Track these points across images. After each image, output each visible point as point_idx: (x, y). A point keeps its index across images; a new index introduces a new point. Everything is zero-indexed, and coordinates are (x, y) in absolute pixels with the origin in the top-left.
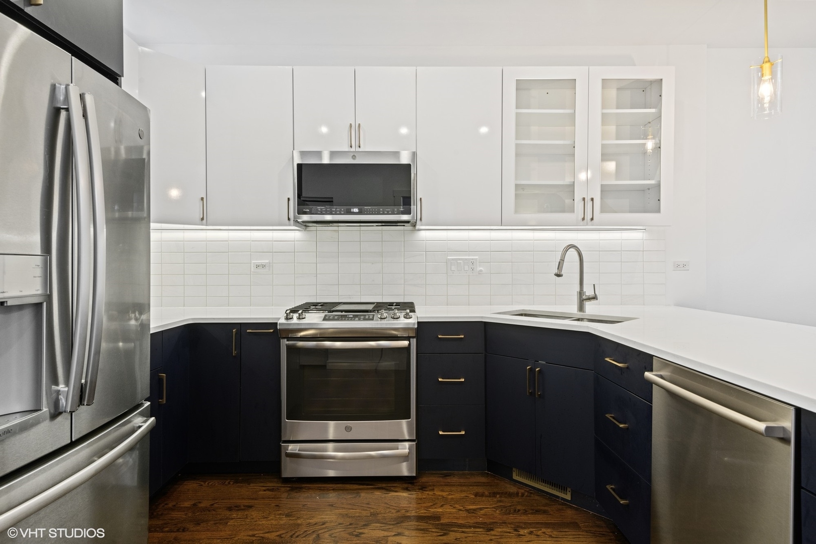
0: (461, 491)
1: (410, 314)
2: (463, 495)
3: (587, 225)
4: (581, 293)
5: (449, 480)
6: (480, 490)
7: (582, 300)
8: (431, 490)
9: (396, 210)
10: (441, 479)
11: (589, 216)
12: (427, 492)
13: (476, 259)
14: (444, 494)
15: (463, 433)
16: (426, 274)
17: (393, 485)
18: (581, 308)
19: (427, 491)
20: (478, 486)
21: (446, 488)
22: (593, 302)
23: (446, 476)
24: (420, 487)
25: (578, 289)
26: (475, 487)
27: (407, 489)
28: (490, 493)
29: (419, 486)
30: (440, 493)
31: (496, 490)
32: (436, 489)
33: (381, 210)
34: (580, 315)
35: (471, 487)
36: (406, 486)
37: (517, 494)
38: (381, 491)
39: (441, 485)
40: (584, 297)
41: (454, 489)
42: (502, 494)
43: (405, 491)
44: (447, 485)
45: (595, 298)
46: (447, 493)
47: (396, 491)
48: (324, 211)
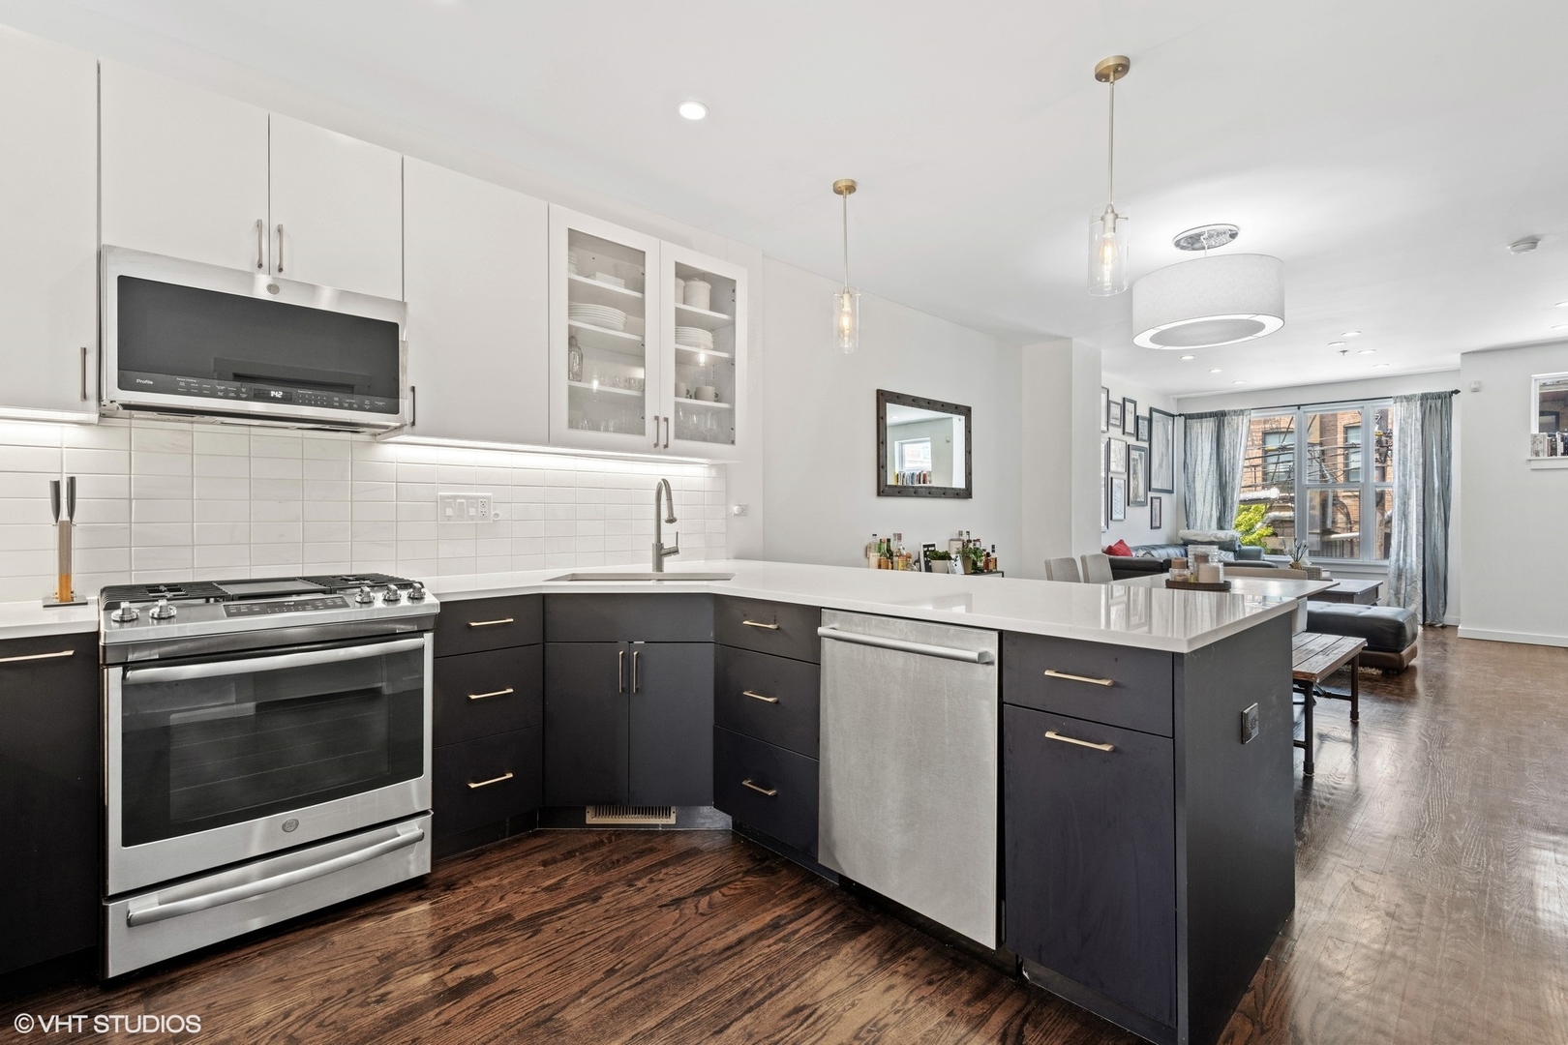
0: (518, 868)
1: (398, 592)
2: (525, 871)
3: (660, 453)
4: (659, 546)
5: (485, 860)
6: (546, 855)
7: (661, 553)
8: (465, 885)
9: (367, 402)
10: (471, 863)
11: (662, 442)
12: (462, 890)
13: (489, 498)
14: (494, 881)
15: (510, 776)
16: (397, 522)
17: (390, 902)
18: (659, 566)
19: (459, 888)
20: (539, 851)
21: (489, 873)
22: (673, 556)
23: (476, 856)
24: (442, 888)
25: (654, 540)
26: (536, 856)
27: (420, 899)
28: (563, 854)
29: (439, 886)
30: (486, 883)
31: (569, 848)
32: (473, 880)
33: (336, 399)
34: (659, 575)
35: (529, 858)
36: (415, 894)
37: (602, 841)
38: (371, 919)
39: (479, 872)
40: (663, 551)
41: (504, 868)
42: (583, 850)
43: (420, 902)
44: (489, 868)
45: (675, 551)
46: (497, 879)
47: (402, 909)
48: (195, 388)
